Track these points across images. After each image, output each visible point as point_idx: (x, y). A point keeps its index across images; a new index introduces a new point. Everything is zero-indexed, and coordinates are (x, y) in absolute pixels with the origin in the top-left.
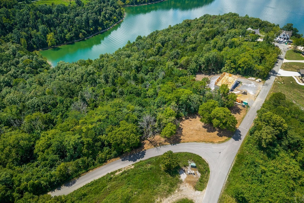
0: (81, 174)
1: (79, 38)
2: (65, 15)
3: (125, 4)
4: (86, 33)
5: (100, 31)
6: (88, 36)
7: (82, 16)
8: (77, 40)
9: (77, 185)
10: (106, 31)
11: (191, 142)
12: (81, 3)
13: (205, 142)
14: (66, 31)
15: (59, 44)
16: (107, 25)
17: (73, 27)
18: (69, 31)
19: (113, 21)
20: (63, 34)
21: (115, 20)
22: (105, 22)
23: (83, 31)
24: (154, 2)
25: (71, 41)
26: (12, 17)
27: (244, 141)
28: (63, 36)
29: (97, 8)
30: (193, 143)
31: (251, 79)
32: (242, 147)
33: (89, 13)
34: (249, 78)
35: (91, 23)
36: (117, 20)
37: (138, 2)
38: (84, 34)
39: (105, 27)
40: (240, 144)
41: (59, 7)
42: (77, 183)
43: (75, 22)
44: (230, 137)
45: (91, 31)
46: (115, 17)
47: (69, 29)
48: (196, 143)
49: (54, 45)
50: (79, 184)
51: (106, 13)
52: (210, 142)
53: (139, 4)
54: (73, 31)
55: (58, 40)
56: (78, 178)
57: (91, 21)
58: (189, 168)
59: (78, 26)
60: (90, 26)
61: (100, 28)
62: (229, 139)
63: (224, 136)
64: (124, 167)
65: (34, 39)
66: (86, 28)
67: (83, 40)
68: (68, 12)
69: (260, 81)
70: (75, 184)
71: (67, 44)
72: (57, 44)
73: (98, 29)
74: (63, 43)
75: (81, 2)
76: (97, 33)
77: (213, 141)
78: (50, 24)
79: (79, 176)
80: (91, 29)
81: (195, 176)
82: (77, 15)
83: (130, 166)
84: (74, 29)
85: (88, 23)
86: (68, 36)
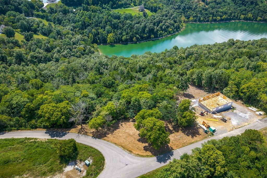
0: (13, 130)
1: (132, 41)
2: (128, 21)
3: (188, 21)
4: (140, 38)
5: (153, 38)
6: (141, 41)
7: (141, 24)
8: (131, 42)
9: (3, 136)
10: (158, 39)
11: (111, 142)
12: (146, 15)
13: (124, 148)
14: (124, 33)
15: (116, 43)
16: (161, 34)
17: (131, 32)
18: (127, 34)
19: (168, 32)
20: (121, 35)
21: (169, 32)
22: (160, 31)
23: (138, 36)
24: (218, 22)
25: (125, 42)
26: (92, 18)
27: (166, 166)
28: (120, 37)
29: (157, 20)
30: (112, 144)
31: (252, 109)
32: (157, 171)
33: (148, 22)
34: (250, 108)
35: (147, 30)
36: (172, 32)
37: (201, 20)
38: (137, 39)
39: (158, 36)
40: (158, 167)
41: (127, 15)
42: (4, 135)
43: (134, 28)
44: (155, 154)
45: (145, 37)
46: (171, 29)
47: (128, 33)
48: (114, 145)
49: (112, 43)
50: (5, 136)
51: (164, 25)
52: (128, 150)
53: (202, 22)
54: (129, 35)
55: (116, 39)
56: (9, 132)
57: (147, 29)
58: (83, 163)
59: (135, 31)
60: (145, 33)
61: (153, 36)
62: (151, 156)
63: (150, 151)
64: (40, 138)
65: (100, 36)
66: (141, 34)
67: (136, 43)
68: (132, 20)
69: (260, 115)
70: (3, 135)
71: (122, 44)
72: (115, 42)
73: (151, 37)
74: (119, 43)
75: (146, 13)
76: (149, 40)
77: (132, 151)
78: (115, 27)
79: (10, 130)
80: (145, 35)
81: (79, 173)
82: (138, 23)
83: (45, 139)
84: (131, 33)
85: (144, 30)
86: (124, 38)
